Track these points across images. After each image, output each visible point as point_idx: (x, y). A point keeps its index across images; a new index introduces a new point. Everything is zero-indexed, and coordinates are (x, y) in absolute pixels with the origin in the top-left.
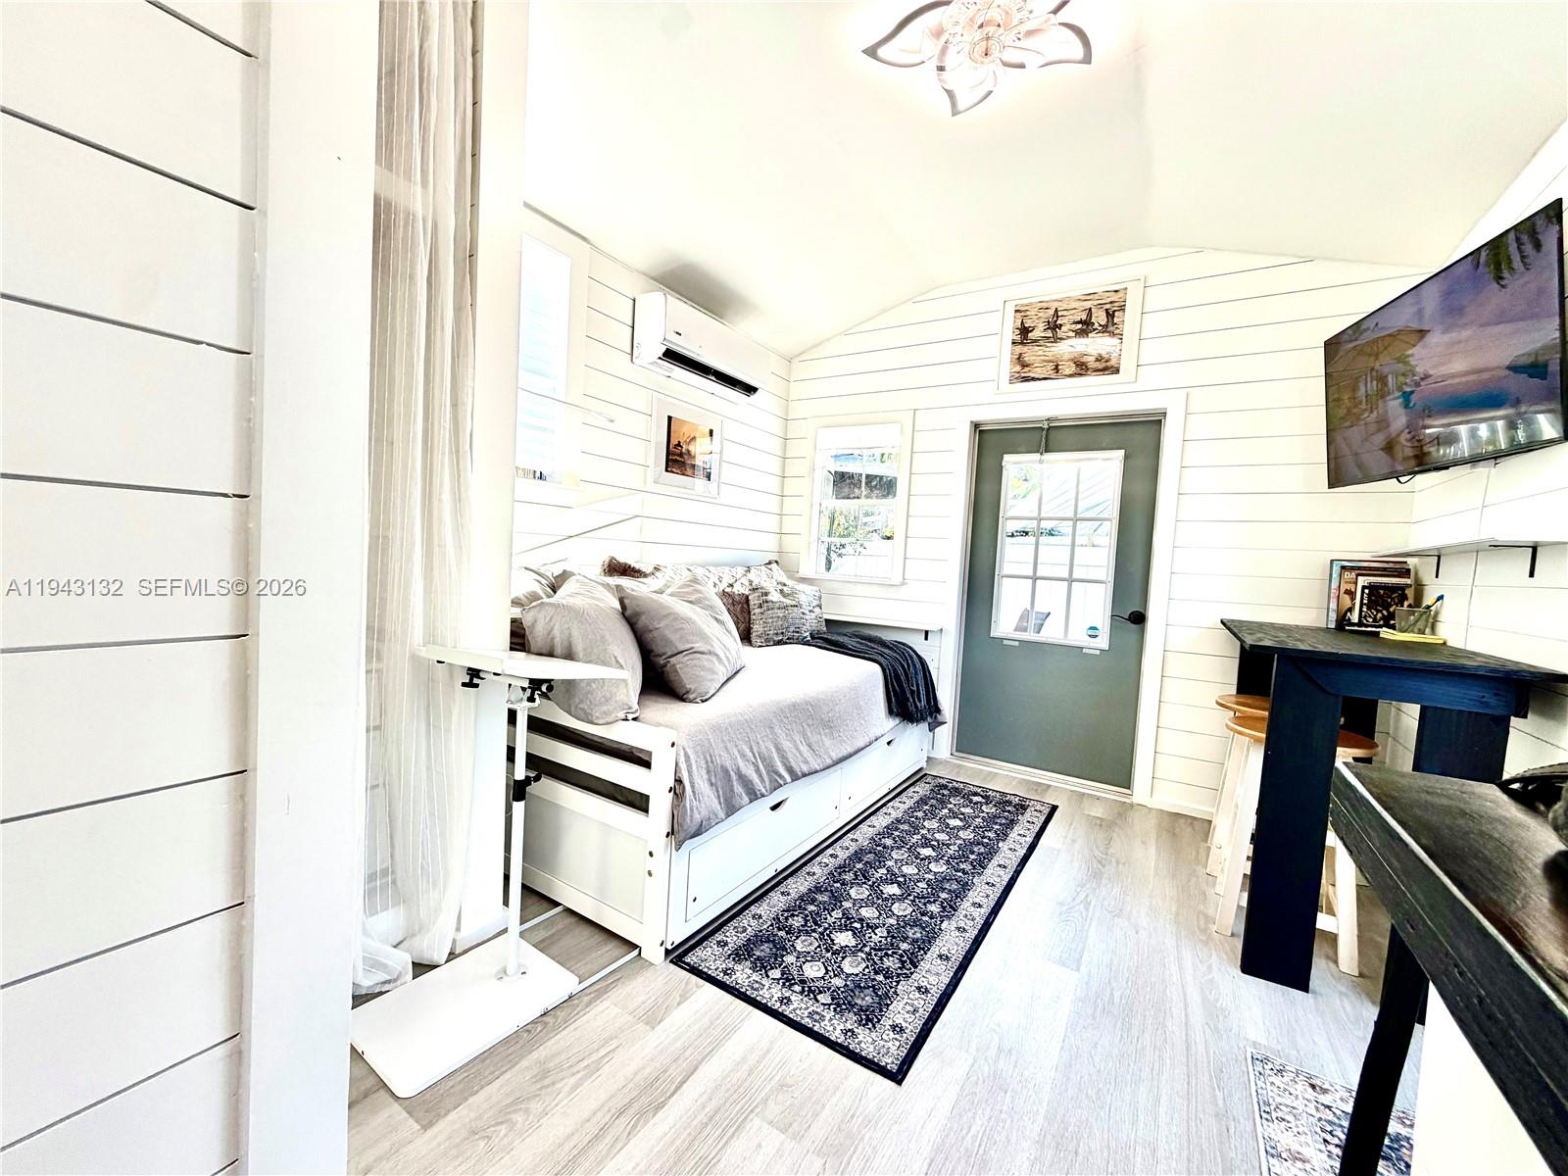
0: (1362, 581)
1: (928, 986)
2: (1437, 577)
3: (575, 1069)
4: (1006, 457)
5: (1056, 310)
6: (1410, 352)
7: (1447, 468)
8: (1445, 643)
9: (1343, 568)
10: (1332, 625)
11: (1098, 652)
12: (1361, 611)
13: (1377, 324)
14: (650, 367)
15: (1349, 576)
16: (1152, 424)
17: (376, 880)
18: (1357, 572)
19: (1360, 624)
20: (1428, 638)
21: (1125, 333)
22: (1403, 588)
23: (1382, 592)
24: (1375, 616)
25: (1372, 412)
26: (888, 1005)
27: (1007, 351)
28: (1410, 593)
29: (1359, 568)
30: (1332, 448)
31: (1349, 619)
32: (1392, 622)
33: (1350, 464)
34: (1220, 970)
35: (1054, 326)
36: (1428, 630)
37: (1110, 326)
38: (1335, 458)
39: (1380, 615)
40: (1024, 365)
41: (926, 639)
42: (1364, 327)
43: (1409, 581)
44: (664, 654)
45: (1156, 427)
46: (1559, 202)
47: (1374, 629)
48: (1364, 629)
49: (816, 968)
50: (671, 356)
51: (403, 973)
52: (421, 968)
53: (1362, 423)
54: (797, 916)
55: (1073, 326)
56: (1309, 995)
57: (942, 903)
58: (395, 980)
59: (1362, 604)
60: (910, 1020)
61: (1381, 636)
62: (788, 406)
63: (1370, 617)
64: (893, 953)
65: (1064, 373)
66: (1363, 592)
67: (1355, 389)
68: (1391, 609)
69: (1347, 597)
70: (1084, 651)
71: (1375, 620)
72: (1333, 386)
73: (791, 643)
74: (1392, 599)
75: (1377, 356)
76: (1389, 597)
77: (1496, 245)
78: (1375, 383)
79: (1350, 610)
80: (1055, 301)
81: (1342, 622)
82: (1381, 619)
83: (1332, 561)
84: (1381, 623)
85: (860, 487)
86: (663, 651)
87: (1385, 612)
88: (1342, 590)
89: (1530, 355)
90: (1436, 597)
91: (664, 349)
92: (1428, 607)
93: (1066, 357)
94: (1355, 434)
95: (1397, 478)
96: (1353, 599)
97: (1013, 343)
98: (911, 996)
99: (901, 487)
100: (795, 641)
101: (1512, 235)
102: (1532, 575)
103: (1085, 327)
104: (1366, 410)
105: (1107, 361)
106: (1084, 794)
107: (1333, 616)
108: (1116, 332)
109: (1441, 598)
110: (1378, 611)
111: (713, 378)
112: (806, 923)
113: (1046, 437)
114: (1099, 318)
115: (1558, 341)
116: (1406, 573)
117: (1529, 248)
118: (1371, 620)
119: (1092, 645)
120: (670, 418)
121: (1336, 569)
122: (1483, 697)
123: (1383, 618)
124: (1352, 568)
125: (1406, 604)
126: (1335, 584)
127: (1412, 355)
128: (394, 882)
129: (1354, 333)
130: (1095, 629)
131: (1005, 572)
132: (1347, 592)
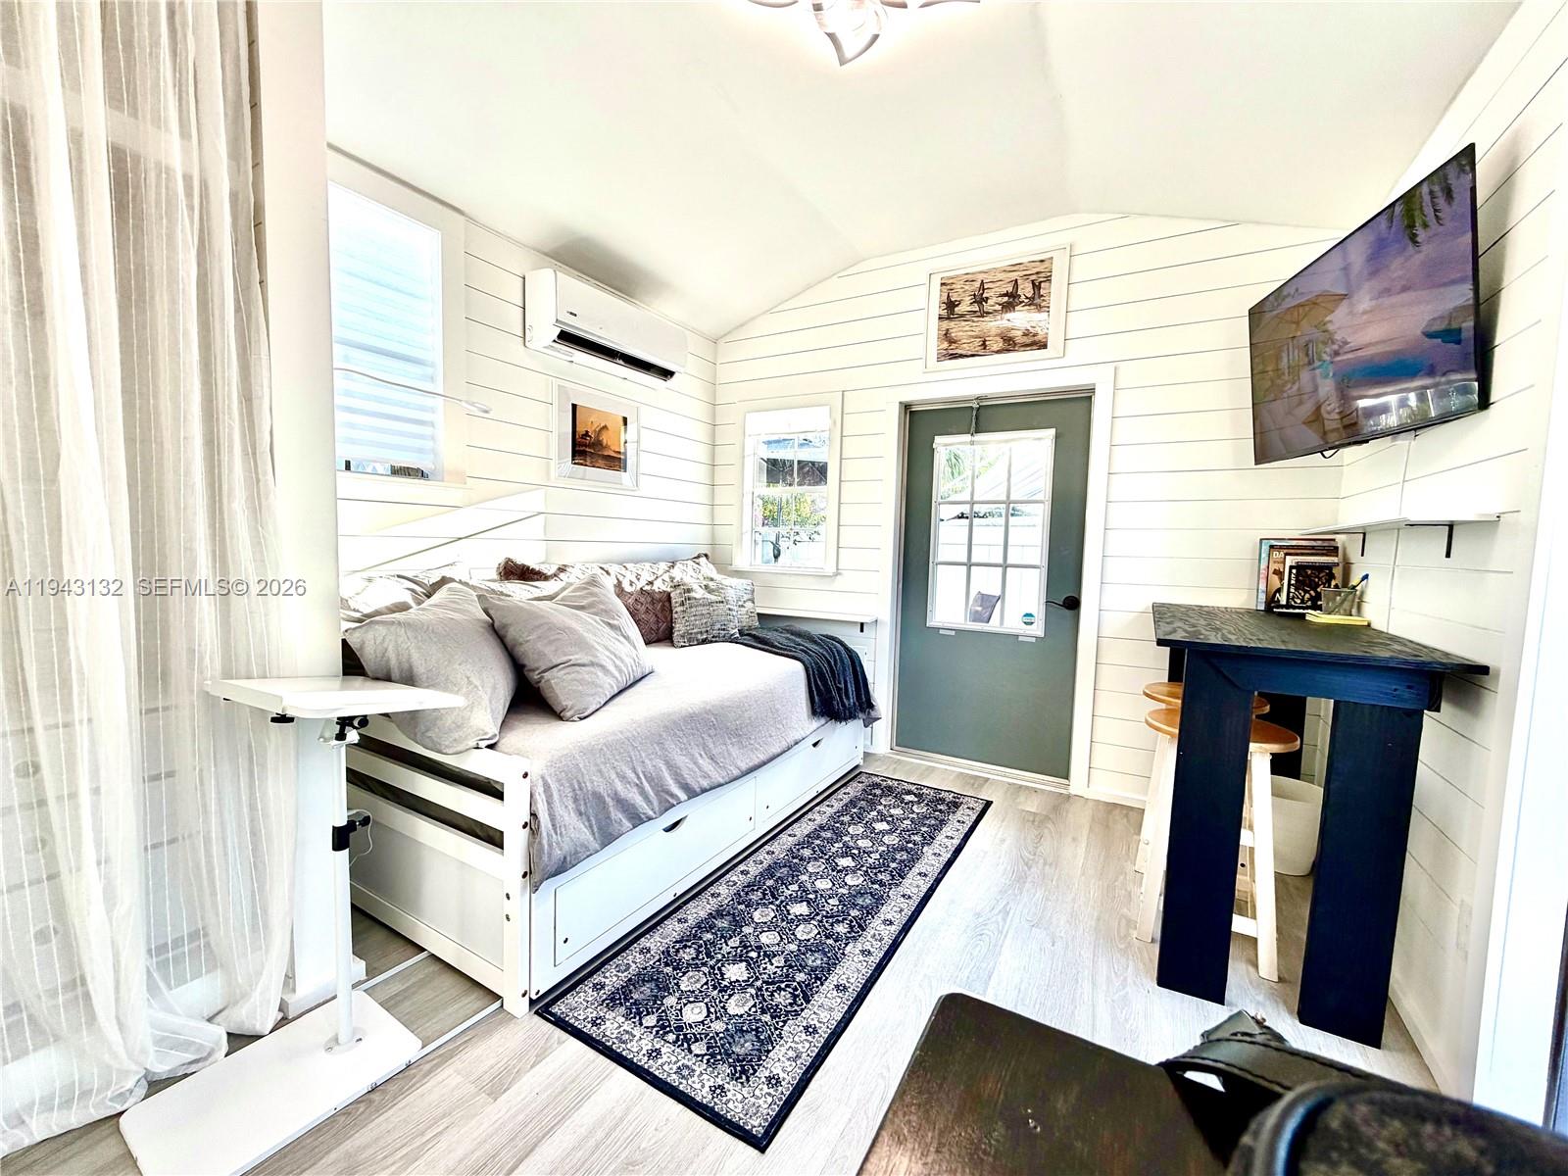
0: (1290, 561)
1: (818, 1025)
2: (1362, 555)
3: (390, 1160)
4: (938, 440)
5: (982, 283)
6: (1328, 319)
7: (1367, 441)
8: (1369, 625)
9: (1272, 547)
10: (1262, 607)
11: (1034, 640)
12: (1289, 592)
13: (1297, 290)
14: (545, 351)
15: (1278, 555)
16: (1081, 401)
17: (183, 945)
18: (1285, 551)
19: (1288, 606)
20: (1354, 620)
21: (1051, 305)
22: (1329, 567)
23: (1309, 572)
24: (1303, 597)
25: (1294, 383)
26: (768, 1051)
27: (934, 327)
28: (1337, 572)
29: (1288, 547)
30: (1257, 422)
31: (1278, 601)
32: (1319, 603)
33: (1274, 437)
34: (1134, 983)
35: (979, 300)
36: (1354, 611)
37: (1037, 301)
38: (1261, 433)
39: (1307, 596)
40: (951, 342)
41: (862, 630)
42: (1285, 293)
43: (1335, 560)
44: (538, 669)
45: (1085, 404)
46: (1471, 148)
47: (1301, 611)
48: (1291, 611)
49: (697, 1011)
50: (566, 337)
51: (216, 1049)
52: (239, 1040)
53: (1285, 395)
54: (690, 947)
55: (1000, 299)
56: (1225, 1007)
57: (851, 921)
58: (205, 1059)
59: (1289, 585)
60: (789, 1069)
61: (1307, 618)
62: (715, 391)
63: (1298, 598)
64: (787, 986)
65: (992, 349)
66: (1290, 573)
67: (1278, 358)
68: (1319, 590)
69: (1276, 577)
70: (1020, 638)
71: (1303, 601)
72: (1257, 356)
73: (716, 642)
74: (1320, 579)
75: (1297, 323)
76: (1317, 577)
77: (1409, 198)
78: (1296, 352)
79: (1279, 590)
80: (981, 272)
81: (1271, 602)
82: (1309, 599)
83: (1261, 540)
84: (1309, 603)
85: (792, 475)
86: (536, 665)
87: (1312, 593)
88: (1271, 571)
90: (1361, 577)
91: (558, 331)
92: (1354, 587)
93: (994, 332)
94: (1279, 407)
95: (1321, 452)
96: (1281, 579)
97: (940, 318)
98: (796, 1039)
99: (832, 473)
100: (721, 639)
101: (1425, 189)
102: (1448, 555)
103: (1011, 301)
104: (1286, 382)
105: (1034, 336)
106: (1021, 787)
107: (1262, 597)
108: (1042, 305)
109: (1366, 577)
110: (1306, 592)
111: (621, 362)
112: (697, 956)
113: (977, 417)
114: (1026, 290)
115: (1471, 302)
116: (1333, 550)
117: (1441, 202)
118: (1299, 601)
119: (1028, 632)
120: (574, 407)
121: (1265, 548)
122: (1395, 690)
123: (1311, 598)
124: (1281, 547)
125: (1333, 583)
126: (1264, 565)
127: (1330, 321)
128: (208, 945)
129: (1276, 300)
130: (1030, 615)
131: (940, 559)
132: (1276, 572)
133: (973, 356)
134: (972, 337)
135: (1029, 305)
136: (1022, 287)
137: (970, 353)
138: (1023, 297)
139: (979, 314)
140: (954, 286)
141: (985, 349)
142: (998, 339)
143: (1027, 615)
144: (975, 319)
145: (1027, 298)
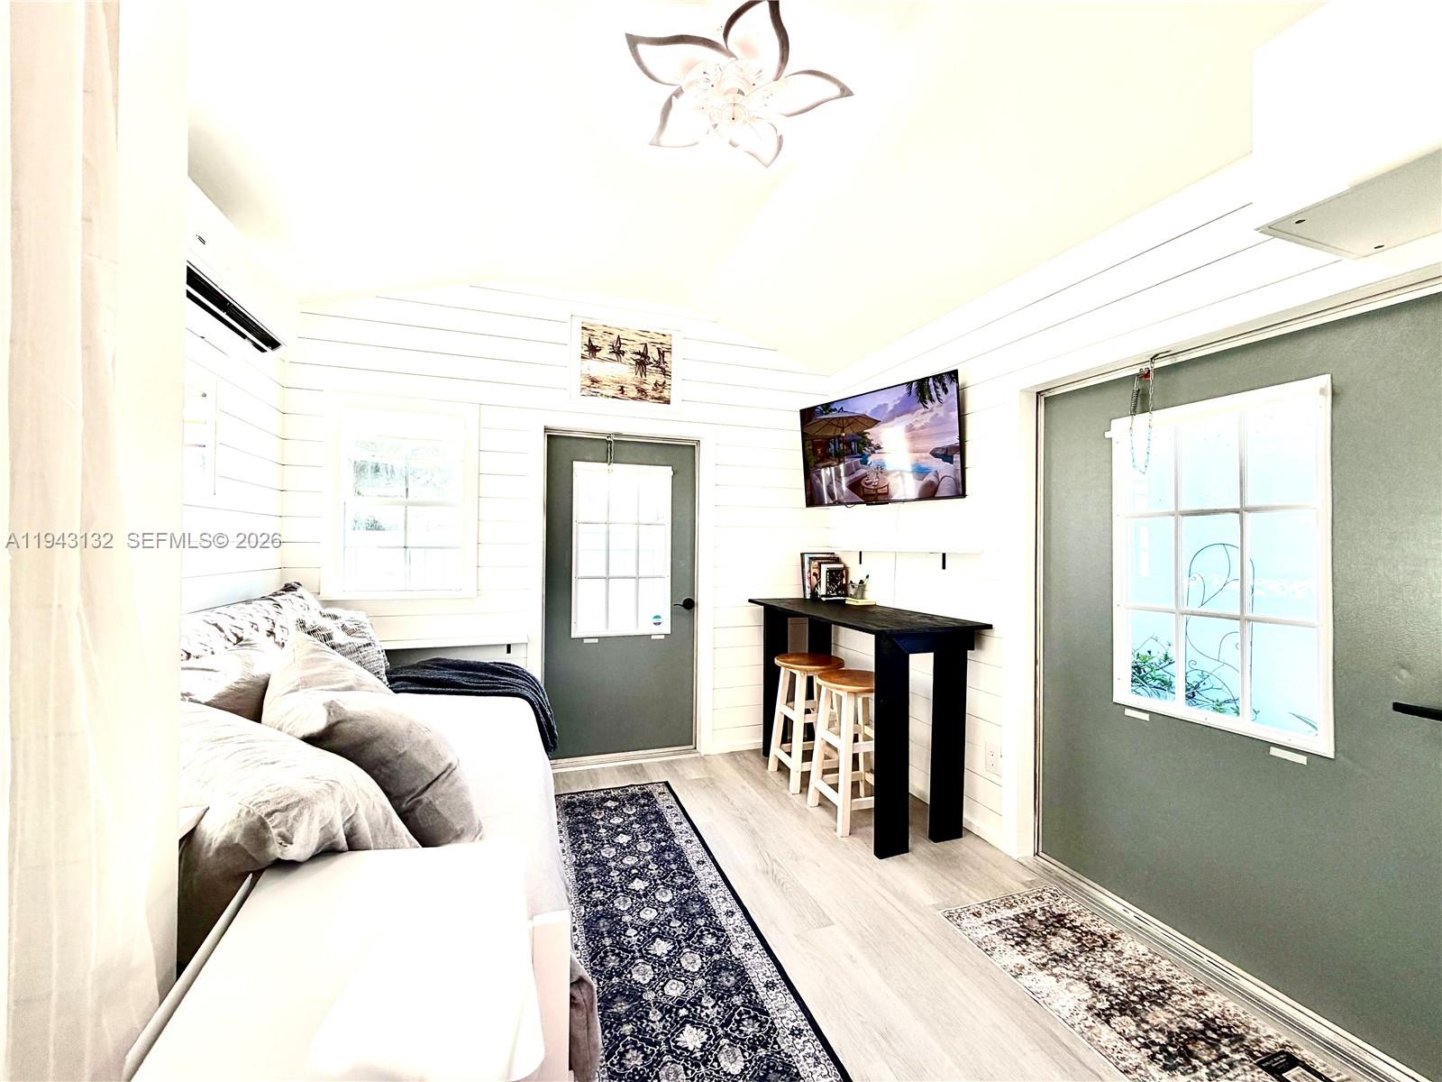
0: (824, 568)
1: (795, 1025)
5: (619, 338)
6: (867, 431)
9: (810, 558)
11: (663, 637)
13: (844, 408)
16: (690, 449)
20: (867, 602)
21: (673, 371)
25: (842, 462)
29: (820, 558)
30: (808, 481)
31: (820, 592)
35: (617, 351)
36: (859, 596)
37: (662, 363)
38: (811, 489)
40: (596, 382)
41: (509, 651)
42: (833, 407)
45: (693, 451)
46: (957, 371)
55: (634, 355)
56: (908, 855)
57: (708, 930)
64: (739, 1015)
65: (629, 395)
67: (827, 444)
69: (814, 577)
70: (653, 637)
72: (808, 440)
75: (844, 427)
77: (922, 383)
79: (818, 585)
81: (815, 595)
83: (801, 553)
88: (812, 574)
89: (943, 449)
90: (865, 576)
91: (186, 269)
92: (863, 583)
93: (630, 382)
96: (820, 578)
101: (930, 380)
102: (945, 569)
103: (643, 359)
105: (663, 393)
106: (672, 761)
108: (666, 369)
109: (868, 576)
113: (612, 449)
114: (653, 354)
115: (959, 445)
117: (940, 390)
121: (805, 559)
124: (816, 559)
127: (868, 433)
129: (825, 410)
130: (658, 617)
131: (580, 575)
132: (815, 574)
133: (613, 397)
134: (613, 381)
137: (610, 394)
141: (622, 393)
142: (634, 388)
143: (656, 617)
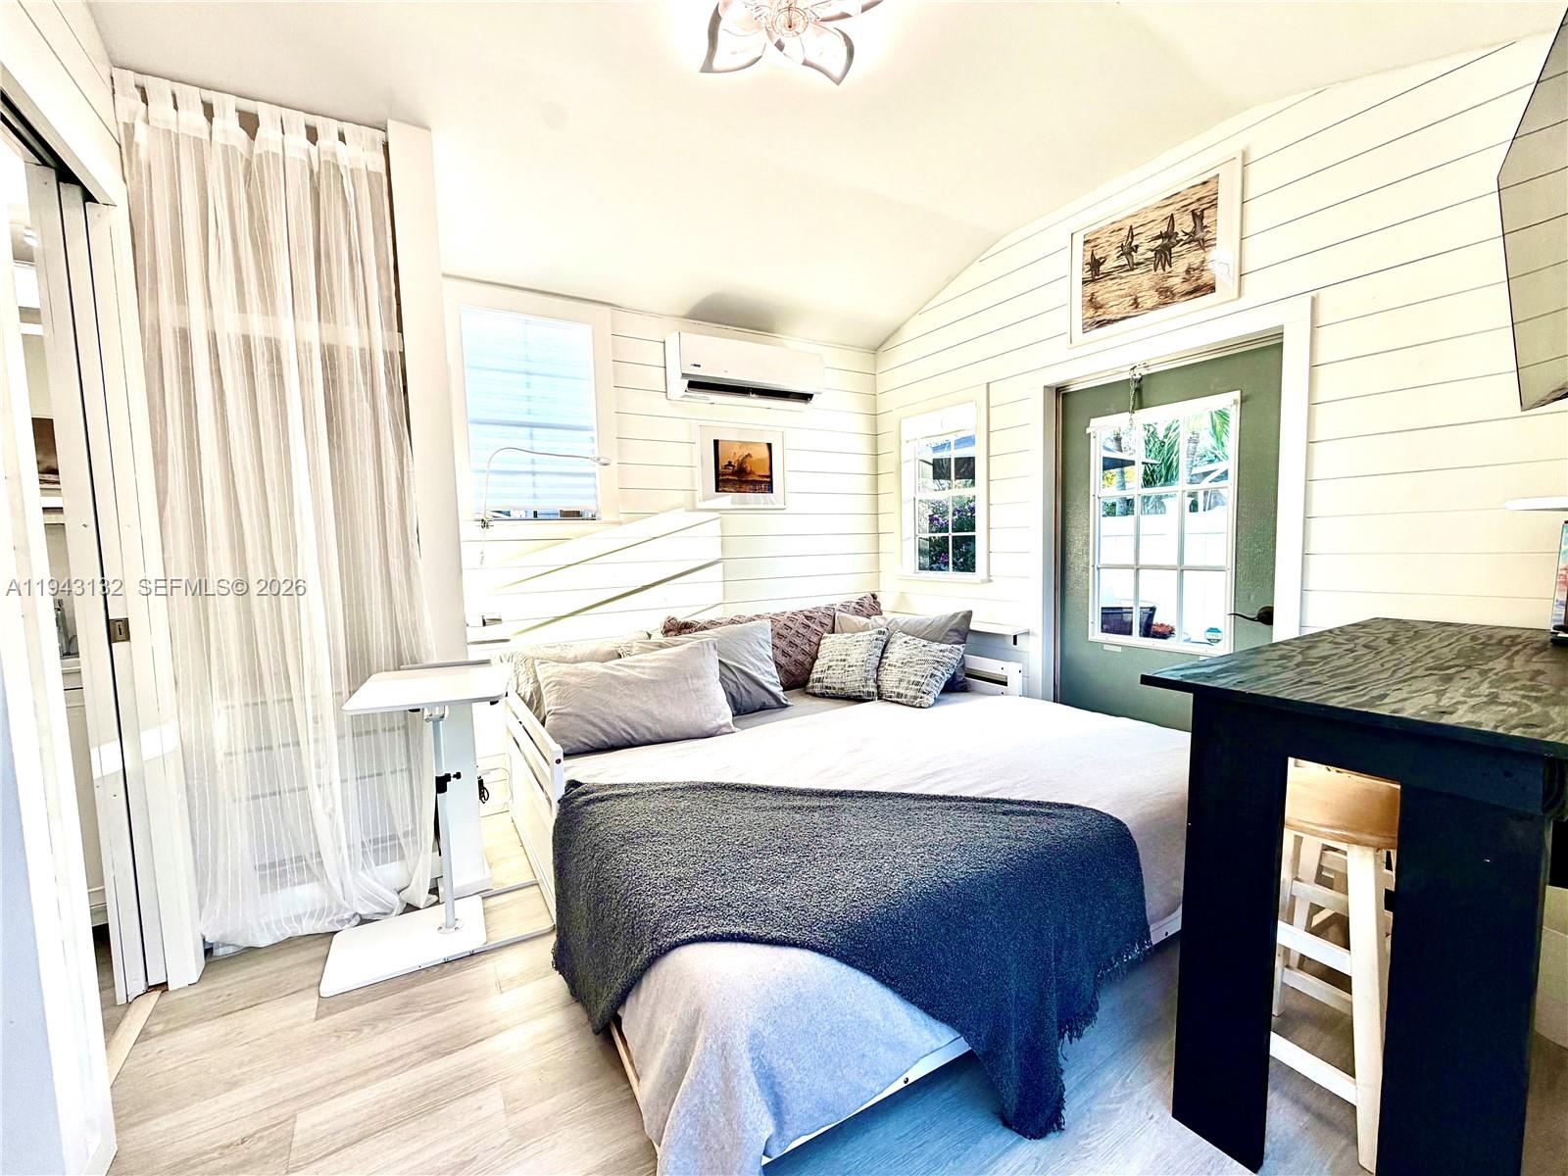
4: (1093, 423)
5: (1131, 229)
14: (678, 399)
16: (1270, 350)
27: (1078, 294)
37: (1200, 233)
40: (1097, 307)
41: (1015, 643)
45: (1274, 353)
50: (696, 385)
55: (1152, 243)
62: (875, 402)
65: (1146, 306)
80: (1128, 217)
85: (950, 472)
91: (687, 381)
93: (1146, 284)
97: (1084, 283)
99: (980, 469)
103: (1167, 243)
105: (1197, 279)
107: (1560, 612)
108: (1203, 239)
111: (755, 396)
113: (1139, 390)
119: (1211, 653)
120: (716, 442)
126: (1563, 563)
130: (1216, 630)
131: (1104, 561)
133: (1123, 318)
134: (1122, 297)
135: (1189, 243)
136: (1179, 222)
137: (1119, 316)
138: (1181, 234)
139: (1128, 267)
140: (1098, 241)
141: (1136, 307)
142: (1153, 291)
143: (1211, 630)
144: (1123, 275)
145: (1186, 234)
